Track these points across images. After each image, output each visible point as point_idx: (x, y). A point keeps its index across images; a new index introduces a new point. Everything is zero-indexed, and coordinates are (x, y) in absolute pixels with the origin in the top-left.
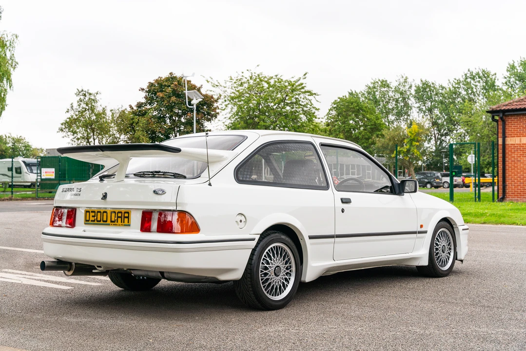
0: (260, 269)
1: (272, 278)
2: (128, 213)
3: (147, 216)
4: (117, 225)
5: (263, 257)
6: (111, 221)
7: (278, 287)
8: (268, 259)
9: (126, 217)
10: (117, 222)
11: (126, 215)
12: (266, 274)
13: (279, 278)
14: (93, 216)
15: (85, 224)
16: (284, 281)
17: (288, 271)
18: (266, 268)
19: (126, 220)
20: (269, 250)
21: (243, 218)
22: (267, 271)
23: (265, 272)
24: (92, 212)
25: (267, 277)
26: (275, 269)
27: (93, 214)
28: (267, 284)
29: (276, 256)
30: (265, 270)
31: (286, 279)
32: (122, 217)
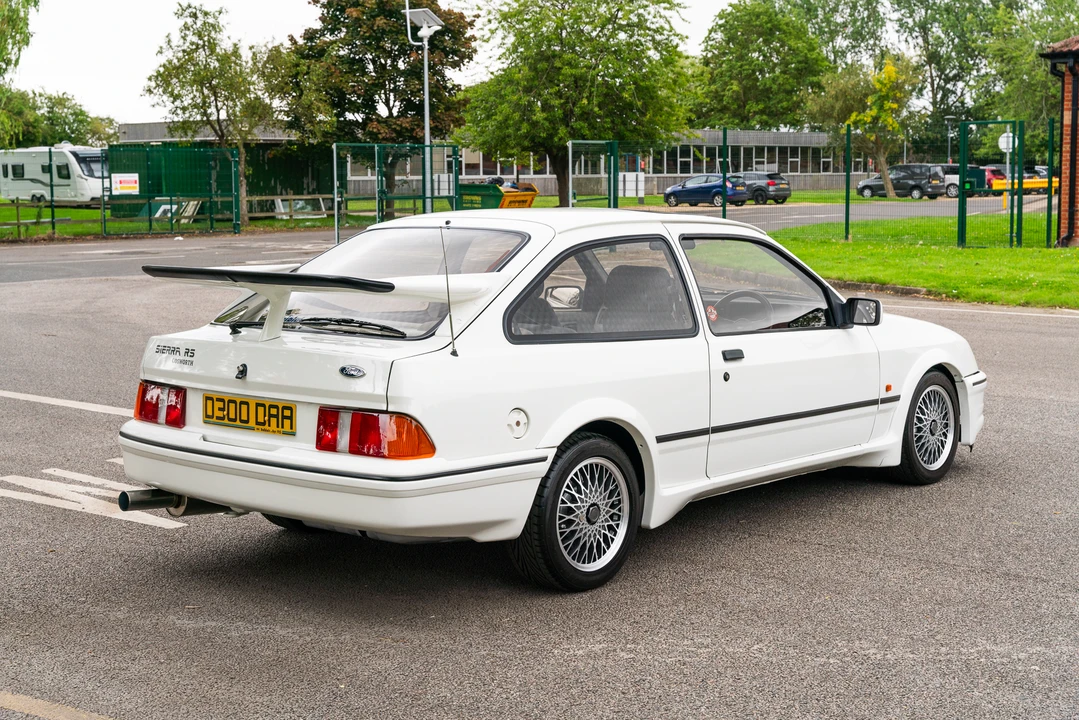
0: (558, 514)
1: (581, 530)
2: (290, 409)
3: (328, 417)
4: (268, 431)
5: (564, 489)
6: (258, 423)
7: (595, 544)
8: (574, 492)
9: (287, 418)
10: (269, 425)
11: (287, 413)
12: (569, 523)
13: (596, 526)
14: (220, 409)
15: (205, 422)
16: (607, 532)
17: (615, 511)
18: (570, 511)
19: (287, 422)
20: (576, 474)
21: (521, 417)
22: (571, 517)
23: (567, 517)
24: (218, 400)
25: (572, 528)
26: (588, 509)
27: (221, 405)
28: (572, 541)
29: (590, 483)
30: (569, 514)
31: (610, 528)
32: (277, 417)
